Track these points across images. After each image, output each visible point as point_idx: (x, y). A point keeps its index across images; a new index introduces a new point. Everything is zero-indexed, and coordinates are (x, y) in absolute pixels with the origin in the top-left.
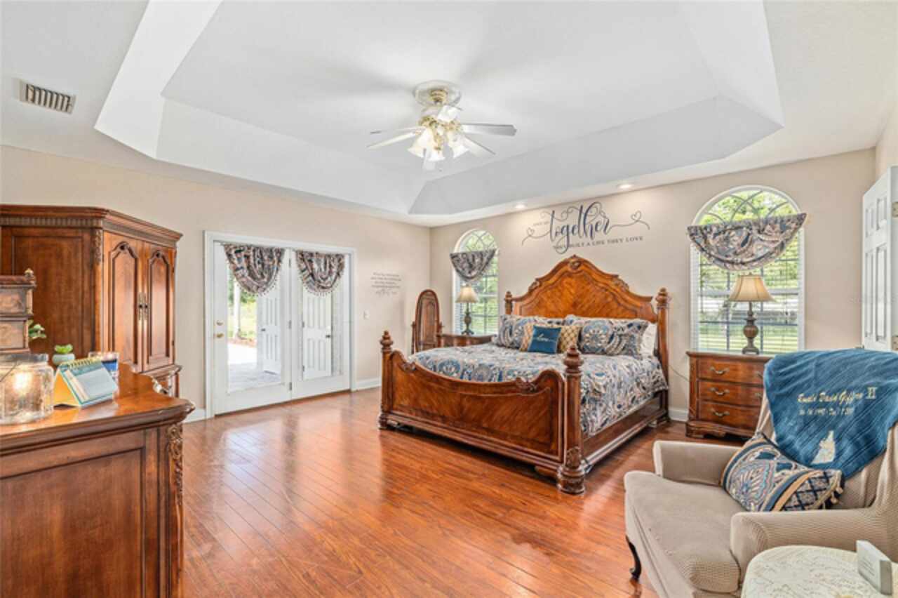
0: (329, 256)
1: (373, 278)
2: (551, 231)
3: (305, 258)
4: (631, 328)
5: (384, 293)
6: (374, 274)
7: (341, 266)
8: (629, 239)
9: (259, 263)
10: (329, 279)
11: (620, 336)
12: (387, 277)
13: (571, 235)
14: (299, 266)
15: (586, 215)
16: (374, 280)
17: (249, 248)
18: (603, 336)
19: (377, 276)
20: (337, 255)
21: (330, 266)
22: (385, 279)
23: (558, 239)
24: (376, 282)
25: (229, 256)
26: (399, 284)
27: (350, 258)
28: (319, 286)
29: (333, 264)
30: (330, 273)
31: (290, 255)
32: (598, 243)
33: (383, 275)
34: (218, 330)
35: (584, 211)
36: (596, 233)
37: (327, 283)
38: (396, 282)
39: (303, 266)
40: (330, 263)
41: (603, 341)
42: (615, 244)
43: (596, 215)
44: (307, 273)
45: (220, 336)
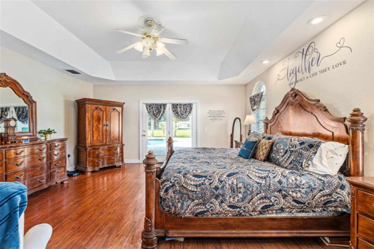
0: (186, 105)
1: (208, 113)
2: (287, 74)
3: (175, 106)
4: (303, 146)
5: (215, 120)
6: (209, 111)
7: (191, 109)
8: (334, 66)
9: (157, 109)
10: (185, 114)
11: (291, 152)
12: (217, 112)
13: (297, 73)
14: (172, 110)
15: (306, 55)
16: (209, 114)
17: (153, 105)
18: (282, 151)
19: (211, 112)
20: (189, 104)
21: (186, 109)
22: (216, 113)
23: (291, 78)
24: (210, 115)
25: (147, 108)
26: (224, 115)
27: (196, 105)
28: (181, 118)
29: (187, 108)
30: (186, 112)
31: (169, 106)
32: (313, 75)
33: (214, 111)
34: (144, 133)
35: (305, 53)
36: (312, 67)
37: (184, 116)
38: (222, 114)
39: (174, 110)
40: (186, 108)
41: (280, 154)
42: (325, 73)
43: (312, 53)
44: (175, 112)
45: (145, 136)
